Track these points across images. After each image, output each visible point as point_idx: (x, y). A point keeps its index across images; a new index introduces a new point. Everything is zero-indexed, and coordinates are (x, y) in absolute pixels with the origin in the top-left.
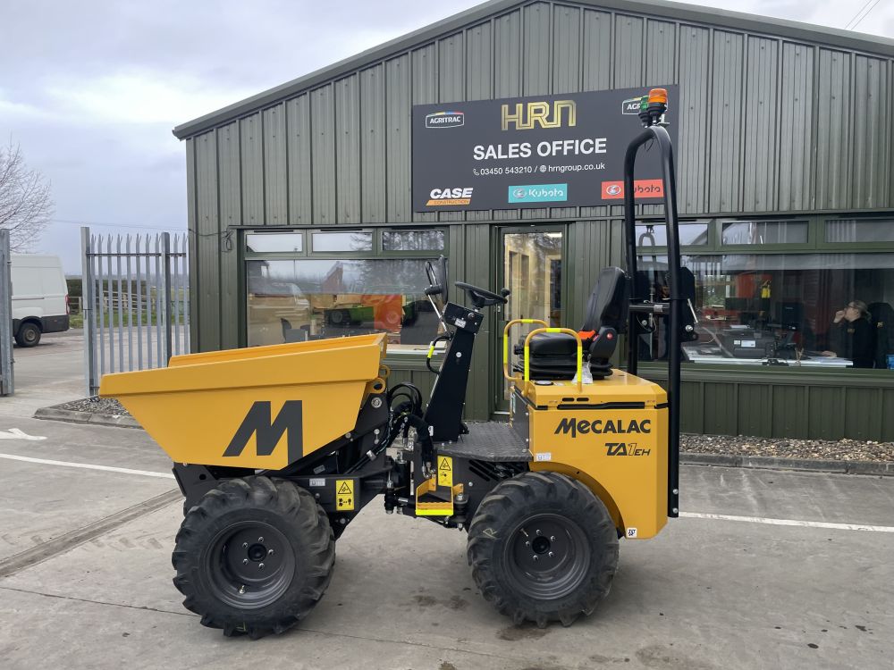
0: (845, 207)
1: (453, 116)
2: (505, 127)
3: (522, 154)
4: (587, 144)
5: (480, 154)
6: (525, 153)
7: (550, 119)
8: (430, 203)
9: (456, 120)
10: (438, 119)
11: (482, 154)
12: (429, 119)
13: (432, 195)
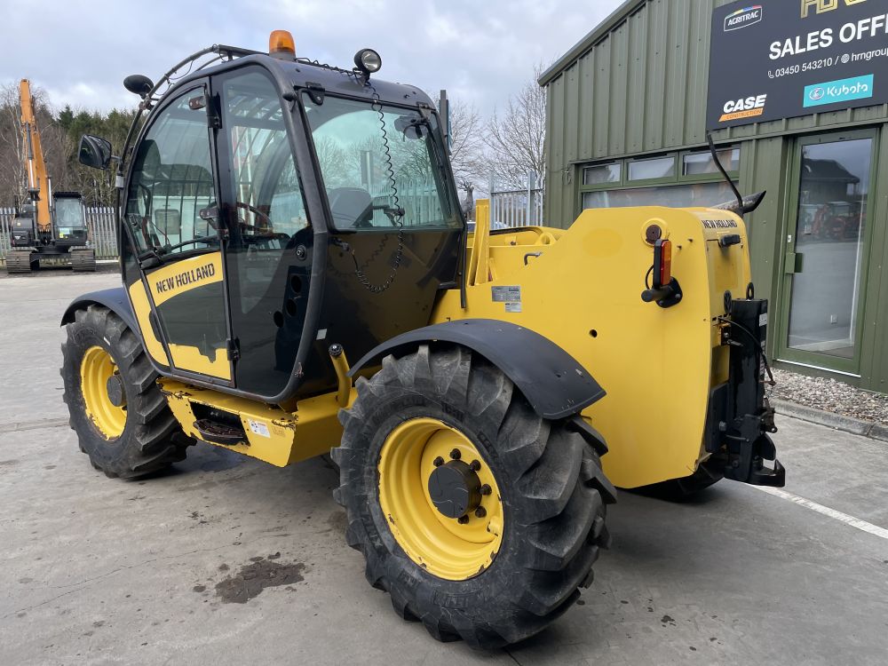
1: (750, 12)
2: (804, 13)
3: (822, 44)
5: (777, 51)
6: (826, 42)
8: (723, 118)
9: (754, 15)
10: (738, 18)
11: (778, 51)
12: (728, 20)
13: (726, 110)
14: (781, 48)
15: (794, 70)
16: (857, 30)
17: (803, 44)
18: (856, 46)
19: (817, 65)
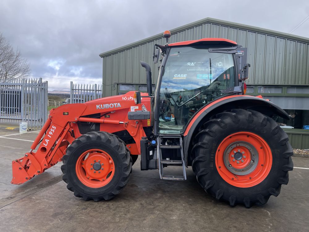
0: (293, 84)
8: (174, 78)
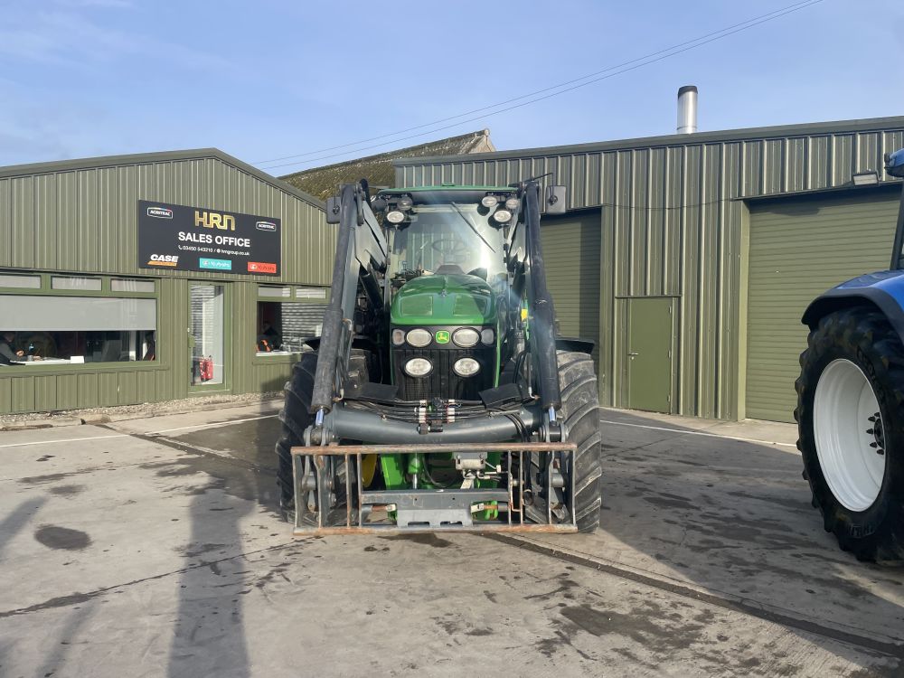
1: (165, 211)
2: (197, 224)
3: (207, 241)
4: (241, 242)
5: (182, 236)
6: (209, 241)
7: (222, 224)
8: (150, 263)
9: (167, 214)
10: (156, 211)
12: (150, 211)
13: (152, 257)
14: (186, 236)
15: (194, 249)
16: (224, 240)
17: (198, 238)
18: (222, 247)
19: (205, 250)
